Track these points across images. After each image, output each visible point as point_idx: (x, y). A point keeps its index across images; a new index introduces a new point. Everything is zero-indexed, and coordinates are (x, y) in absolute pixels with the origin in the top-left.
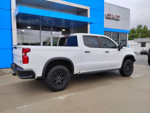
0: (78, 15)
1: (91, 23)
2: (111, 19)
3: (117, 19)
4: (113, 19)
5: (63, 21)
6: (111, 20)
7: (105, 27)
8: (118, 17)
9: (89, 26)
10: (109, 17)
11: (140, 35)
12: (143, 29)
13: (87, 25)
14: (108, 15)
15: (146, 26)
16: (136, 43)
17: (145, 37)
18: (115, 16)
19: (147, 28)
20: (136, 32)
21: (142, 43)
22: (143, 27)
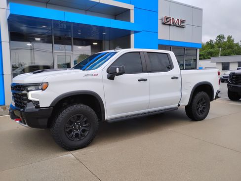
0: (115, 19)
1: (135, 32)
2: (170, 25)
3: (181, 25)
4: (174, 25)
5: (94, 29)
6: (171, 27)
7: (159, 38)
8: (183, 22)
9: (132, 36)
10: (167, 22)
11: (222, 51)
12: (226, 42)
13: (130, 35)
14: (167, 19)
15: (231, 37)
16: (214, 64)
17: (229, 54)
18: (178, 20)
19: (233, 41)
20: (216, 46)
21: (223, 64)
22: (226, 38)
